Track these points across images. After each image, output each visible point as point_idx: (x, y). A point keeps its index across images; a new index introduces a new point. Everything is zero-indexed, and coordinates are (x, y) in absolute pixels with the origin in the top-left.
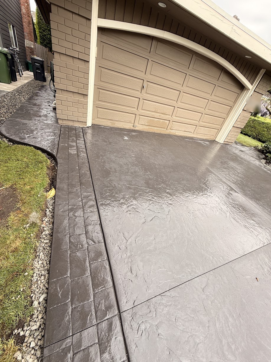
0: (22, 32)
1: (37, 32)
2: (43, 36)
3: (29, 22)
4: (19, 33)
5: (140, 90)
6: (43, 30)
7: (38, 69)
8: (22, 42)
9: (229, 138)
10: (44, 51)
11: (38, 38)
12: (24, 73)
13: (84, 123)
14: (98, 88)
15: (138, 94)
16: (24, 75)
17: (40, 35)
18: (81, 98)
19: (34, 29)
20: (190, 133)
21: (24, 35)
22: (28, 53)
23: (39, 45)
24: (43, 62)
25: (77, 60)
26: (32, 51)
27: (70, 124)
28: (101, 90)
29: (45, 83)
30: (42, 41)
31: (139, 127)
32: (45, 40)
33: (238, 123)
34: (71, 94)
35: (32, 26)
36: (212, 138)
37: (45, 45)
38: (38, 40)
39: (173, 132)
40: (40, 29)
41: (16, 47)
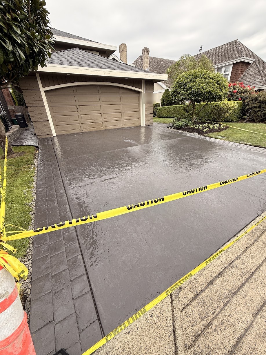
0: (5, 102)
1: (14, 98)
2: (19, 99)
3: (8, 94)
4: (3, 103)
5: (76, 111)
6: (18, 96)
7: (21, 120)
8: (6, 107)
9: (147, 121)
10: (23, 109)
11: (16, 101)
12: (12, 126)
13: (51, 135)
14: (53, 116)
15: (76, 113)
16: (12, 128)
17: (17, 100)
18: (46, 123)
19: (12, 96)
20: (120, 126)
21: (6, 103)
22: (11, 114)
23: (18, 106)
24: (23, 115)
25: (39, 107)
26: (14, 111)
27: (44, 137)
28: (55, 117)
29: (28, 128)
30: (19, 103)
31: (85, 130)
32: (21, 101)
33: (147, 111)
34: (40, 122)
35: (10, 96)
36: (137, 125)
37: (22, 104)
38: (16, 103)
39: (108, 128)
40: (16, 95)
41: (4, 112)
